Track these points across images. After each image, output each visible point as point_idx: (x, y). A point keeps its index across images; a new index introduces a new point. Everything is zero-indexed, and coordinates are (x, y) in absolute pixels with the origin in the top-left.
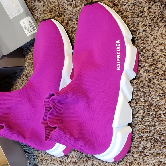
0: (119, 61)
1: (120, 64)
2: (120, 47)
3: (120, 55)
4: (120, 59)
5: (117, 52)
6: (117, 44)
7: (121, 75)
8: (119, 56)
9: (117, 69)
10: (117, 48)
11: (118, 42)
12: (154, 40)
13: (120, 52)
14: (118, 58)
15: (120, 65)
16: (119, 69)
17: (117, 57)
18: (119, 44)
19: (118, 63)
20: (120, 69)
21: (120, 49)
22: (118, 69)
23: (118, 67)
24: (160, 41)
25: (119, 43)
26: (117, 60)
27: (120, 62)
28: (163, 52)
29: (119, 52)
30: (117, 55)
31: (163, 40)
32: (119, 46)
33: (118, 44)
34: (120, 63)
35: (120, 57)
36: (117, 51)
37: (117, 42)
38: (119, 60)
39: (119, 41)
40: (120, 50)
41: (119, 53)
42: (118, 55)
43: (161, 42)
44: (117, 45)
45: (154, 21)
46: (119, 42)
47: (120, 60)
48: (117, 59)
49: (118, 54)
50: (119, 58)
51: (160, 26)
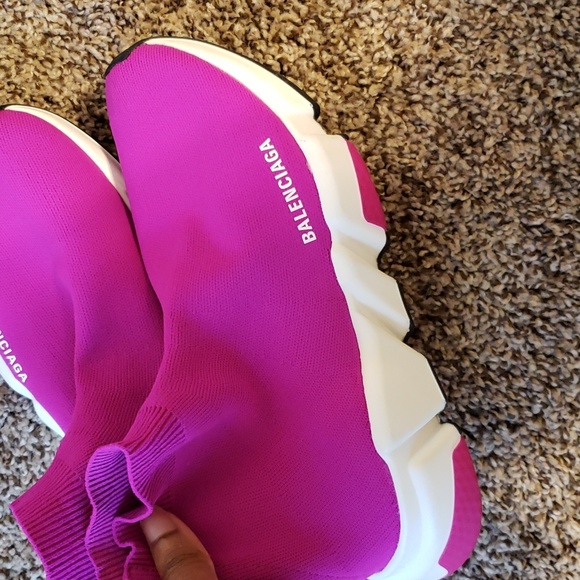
0: (299, 212)
1: (307, 220)
2: (280, 161)
3: (293, 190)
4: (300, 201)
5: (280, 183)
6: (266, 156)
7: (330, 257)
8: (290, 194)
9: (305, 242)
10: (273, 169)
11: (266, 145)
12: (470, 248)
13: (288, 179)
14: (291, 202)
15: (309, 224)
16: (311, 236)
17: (288, 199)
18: (275, 151)
19: (296, 219)
20: (314, 238)
21: (283, 168)
22: (310, 240)
23: (306, 232)
24: (486, 261)
25: (272, 147)
26: (292, 210)
27: (304, 211)
28: (480, 299)
29: (283, 179)
30: (284, 194)
31: (496, 262)
32: (277, 156)
33: (271, 153)
34: (305, 215)
35: (297, 196)
36: (277, 177)
37: (262, 148)
38: (296, 208)
39: (268, 140)
40: (286, 173)
41: (284, 182)
42: (286, 189)
43: (489, 267)
44: (269, 157)
45: (499, 195)
46: (270, 143)
47: (301, 206)
48: (290, 206)
49: (282, 187)
50: (296, 201)
51: (507, 219)
